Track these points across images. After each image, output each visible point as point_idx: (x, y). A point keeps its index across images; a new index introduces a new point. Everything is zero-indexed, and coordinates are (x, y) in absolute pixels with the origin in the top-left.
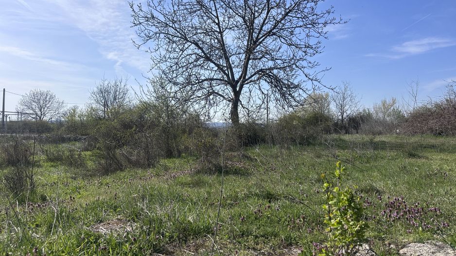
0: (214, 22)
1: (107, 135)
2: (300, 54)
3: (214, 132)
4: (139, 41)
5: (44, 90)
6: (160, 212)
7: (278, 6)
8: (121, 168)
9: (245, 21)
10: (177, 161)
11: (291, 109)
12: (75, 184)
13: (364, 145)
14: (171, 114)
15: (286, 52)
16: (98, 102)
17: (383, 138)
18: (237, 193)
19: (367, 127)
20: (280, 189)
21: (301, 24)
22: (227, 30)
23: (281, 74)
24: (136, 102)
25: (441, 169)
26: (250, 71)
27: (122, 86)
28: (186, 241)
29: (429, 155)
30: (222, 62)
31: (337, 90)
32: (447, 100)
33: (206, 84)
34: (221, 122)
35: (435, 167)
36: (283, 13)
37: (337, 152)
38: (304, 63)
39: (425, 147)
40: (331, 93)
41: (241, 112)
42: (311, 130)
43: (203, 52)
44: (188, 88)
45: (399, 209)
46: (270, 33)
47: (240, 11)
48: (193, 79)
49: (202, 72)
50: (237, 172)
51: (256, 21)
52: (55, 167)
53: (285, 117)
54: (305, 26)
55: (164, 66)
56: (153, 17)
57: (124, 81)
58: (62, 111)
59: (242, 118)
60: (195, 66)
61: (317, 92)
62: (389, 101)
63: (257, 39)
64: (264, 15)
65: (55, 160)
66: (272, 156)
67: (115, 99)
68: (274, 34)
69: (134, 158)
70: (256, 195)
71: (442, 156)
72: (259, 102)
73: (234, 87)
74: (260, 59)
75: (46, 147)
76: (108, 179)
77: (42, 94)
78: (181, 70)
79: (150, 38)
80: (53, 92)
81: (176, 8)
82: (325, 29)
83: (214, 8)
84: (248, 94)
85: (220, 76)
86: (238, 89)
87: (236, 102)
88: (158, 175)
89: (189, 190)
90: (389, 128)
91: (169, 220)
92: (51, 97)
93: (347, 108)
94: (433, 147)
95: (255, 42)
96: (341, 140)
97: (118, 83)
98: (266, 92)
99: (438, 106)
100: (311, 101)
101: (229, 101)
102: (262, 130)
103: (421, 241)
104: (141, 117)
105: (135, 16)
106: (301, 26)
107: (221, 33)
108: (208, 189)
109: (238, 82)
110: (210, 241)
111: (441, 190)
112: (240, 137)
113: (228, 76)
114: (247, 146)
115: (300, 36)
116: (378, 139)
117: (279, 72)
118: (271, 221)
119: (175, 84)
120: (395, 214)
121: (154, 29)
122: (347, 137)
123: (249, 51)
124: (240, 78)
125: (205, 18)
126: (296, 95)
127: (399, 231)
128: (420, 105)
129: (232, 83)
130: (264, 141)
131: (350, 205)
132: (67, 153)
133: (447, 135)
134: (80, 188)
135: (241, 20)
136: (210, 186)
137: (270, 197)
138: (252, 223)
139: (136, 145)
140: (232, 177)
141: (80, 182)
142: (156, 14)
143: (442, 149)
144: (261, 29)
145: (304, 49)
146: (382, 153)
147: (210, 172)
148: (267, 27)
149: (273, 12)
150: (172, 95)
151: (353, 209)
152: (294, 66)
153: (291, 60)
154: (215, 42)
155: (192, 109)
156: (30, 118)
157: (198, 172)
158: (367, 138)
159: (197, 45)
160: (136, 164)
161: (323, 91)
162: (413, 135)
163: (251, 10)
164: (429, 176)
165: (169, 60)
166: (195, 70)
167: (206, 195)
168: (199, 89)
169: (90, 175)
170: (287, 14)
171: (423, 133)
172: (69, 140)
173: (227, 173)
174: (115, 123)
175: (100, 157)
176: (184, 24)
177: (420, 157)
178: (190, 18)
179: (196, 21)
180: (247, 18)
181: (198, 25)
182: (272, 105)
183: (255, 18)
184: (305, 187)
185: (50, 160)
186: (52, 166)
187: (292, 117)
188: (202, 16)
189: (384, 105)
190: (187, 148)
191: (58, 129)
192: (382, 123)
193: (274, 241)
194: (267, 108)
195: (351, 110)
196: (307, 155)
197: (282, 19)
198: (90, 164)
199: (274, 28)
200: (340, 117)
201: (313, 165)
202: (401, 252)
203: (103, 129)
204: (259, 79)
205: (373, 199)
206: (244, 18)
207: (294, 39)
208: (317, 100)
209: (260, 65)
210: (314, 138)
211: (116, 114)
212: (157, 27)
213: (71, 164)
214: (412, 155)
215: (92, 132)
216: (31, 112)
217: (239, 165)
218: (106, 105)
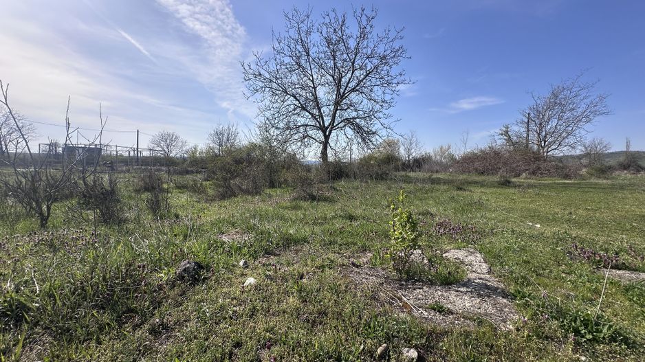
0: (309, 79)
1: (223, 168)
2: (378, 107)
3: (308, 168)
4: (248, 94)
5: (171, 132)
6: (268, 226)
7: (361, 68)
8: (234, 195)
9: (334, 79)
10: (279, 191)
11: (369, 151)
12: (200, 206)
13: (424, 181)
14: (273, 153)
15: (366, 105)
16: (214, 142)
17: (439, 176)
18: (326, 214)
19: (427, 167)
20: (359, 212)
21: (378, 83)
22: (320, 86)
23: (362, 123)
24: (245, 142)
25: (480, 199)
26: (338, 120)
27: (234, 130)
28: (289, 247)
29: (472, 189)
30: (315, 111)
31: (406, 136)
32: (489, 147)
33: (302, 129)
34: (314, 160)
35: (476, 198)
36: (365, 74)
37: (403, 186)
38: (381, 115)
39: (470, 183)
40: (401, 139)
41: (330, 152)
42: (384, 168)
43: (300, 103)
44: (288, 132)
45: (445, 227)
46: (353, 90)
47: (330, 71)
48: (291, 125)
49: (299, 119)
50: (326, 200)
51: (343, 80)
52: (182, 193)
53: (364, 157)
54: (382, 85)
55: (268, 114)
56: (260, 75)
57: (235, 125)
58: (185, 149)
59: (331, 157)
60: (293, 114)
61: (390, 138)
62: (445, 147)
63: (344, 94)
64: (349, 75)
65: (182, 188)
66: (353, 188)
67: (228, 140)
68: (357, 90)
69: (244, 187)
70: (341, 216)
71: (482, 190)
72: (345, 145)
73: (324, 132)
74: (345, 110)
75: (174, 178)
76: (226, 203)
77: (169, 135)
78: (281, 117)
79: (257, 91)
80: (178, 133)
81: (279, 67)
82: (397, 88)
83: (309, 68)
84: (335, 138)
85: (314, 123)
86: (327, 133)
87: (325, 144)
88: (263, 201)
89: (289, 212)
90: (445, 168)
91: (276, 232)
92: (176, 138)
93: (412, 151)
94: (476, 183)
95: (342, 97)
96: (407, 176)
97: (231, 127)
98: (350, 137)
99: (482, 151)
100: (385, 144)
101: (320, 143)
102: (346, 167)
103: (459, 248)
104: (249, 155)
105: (246, 73)
106: (378, 85)
107: (315, 88)
108: (303, 212)
109: (327, 128)
110: (306, 247)
111: (478, 215)
112: (329, 172)
113: (319, 123)
114: (334, 179)
115: (378, 93)
116: (435, 176)
117: (361, 121)
118: (352, 234)
119: (277, 128)
120: (442, 230)
121: (260, 84)
122: (412, 174)
123: (337, 103)
124: (329, 125)
125: (302, 76)
126: (374, 140)
127: (444, 242)
128: (469, 150)
129: (323, 129)
130: (347, 176)
131: (408, 221)
132: (191, 183)
133: (488, 174)
134: (204, 209)
135: (331, 79)
136: (305, 210)
137: (351, 218)
138: (337, 236)
139: (246, 177)
140: (321, 203)
141: (203, 205)
142: (262, 72)
143: (482, 185)
144: (347, 86)
145: (380, 103)
146: (437, 187)
147: (305, 199)
148: (352, 85)
149: (357, 73)
150: (274, 137)
151: (411, 223)
152: (373, 117)
153: (370, 111)
154: (310, 96)
155: (290, 149)
156: (159, 154)
157: (295, 199)
158: (427, 175)
159: (295, 97)
160: (247, 192)
161: (395, 137)
162: (462, 174)
163: (339, 70)
164: (470, 204)
165: (272, 109)
166: (293, 117)
167: (302, 216)
168: (296, 134)
169: (211, 200)
170: (367, 75)
171: (470, 172)
172: (192, 172)
173: (319, 200)
174: (229, 160)
175: (218, 186)
176: (285, 80)
177: (465, 190)
178: (290, 75)
179: (295, 78)
180: (335, 77)
181: (296, 81)
182: (354, 147)
183: (342, 77)
184: (377, 211)
185: (178, 187)
186: (180, 192)
187: (370, 157)
188: (300, 74)
189: (441, 149)
190: (286, 180)
191: (183, 163)
192: (439, 164)
193: (353, 248)
194: (351, 150)
195: (416, 153)
196: (381, 187)
197: (363, 79)
198: (211, 192)
199: (357, 86)
200: (407, 159)
201: (385, 195)
202: (444, 255)
203: (219, 164)
204: (344, 126)
205: (428, 220)
206: (333, 77)
207: (373, 95)
208: (391, 144)
209: (346, 115)
210: (387, 175)
211: (229, 152)
212: (263, 82)
213: (195, 191)
214: (459, 189)
215: (210, 166)
216: (160, 149)
217: (327, 194)
218: (220, 145)
